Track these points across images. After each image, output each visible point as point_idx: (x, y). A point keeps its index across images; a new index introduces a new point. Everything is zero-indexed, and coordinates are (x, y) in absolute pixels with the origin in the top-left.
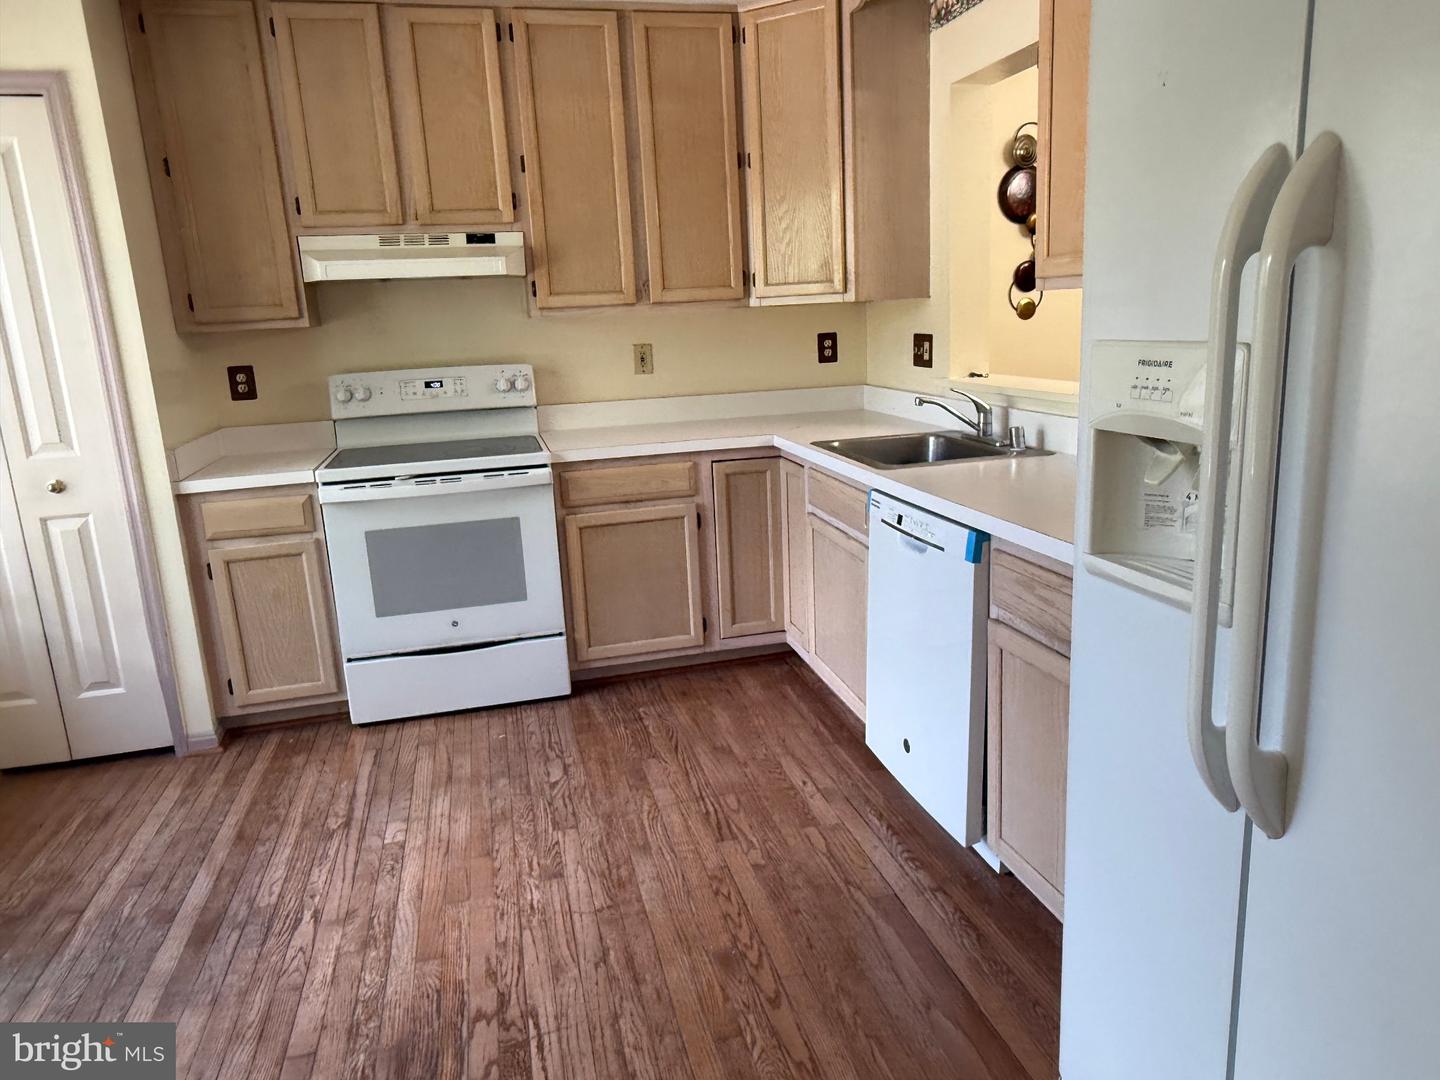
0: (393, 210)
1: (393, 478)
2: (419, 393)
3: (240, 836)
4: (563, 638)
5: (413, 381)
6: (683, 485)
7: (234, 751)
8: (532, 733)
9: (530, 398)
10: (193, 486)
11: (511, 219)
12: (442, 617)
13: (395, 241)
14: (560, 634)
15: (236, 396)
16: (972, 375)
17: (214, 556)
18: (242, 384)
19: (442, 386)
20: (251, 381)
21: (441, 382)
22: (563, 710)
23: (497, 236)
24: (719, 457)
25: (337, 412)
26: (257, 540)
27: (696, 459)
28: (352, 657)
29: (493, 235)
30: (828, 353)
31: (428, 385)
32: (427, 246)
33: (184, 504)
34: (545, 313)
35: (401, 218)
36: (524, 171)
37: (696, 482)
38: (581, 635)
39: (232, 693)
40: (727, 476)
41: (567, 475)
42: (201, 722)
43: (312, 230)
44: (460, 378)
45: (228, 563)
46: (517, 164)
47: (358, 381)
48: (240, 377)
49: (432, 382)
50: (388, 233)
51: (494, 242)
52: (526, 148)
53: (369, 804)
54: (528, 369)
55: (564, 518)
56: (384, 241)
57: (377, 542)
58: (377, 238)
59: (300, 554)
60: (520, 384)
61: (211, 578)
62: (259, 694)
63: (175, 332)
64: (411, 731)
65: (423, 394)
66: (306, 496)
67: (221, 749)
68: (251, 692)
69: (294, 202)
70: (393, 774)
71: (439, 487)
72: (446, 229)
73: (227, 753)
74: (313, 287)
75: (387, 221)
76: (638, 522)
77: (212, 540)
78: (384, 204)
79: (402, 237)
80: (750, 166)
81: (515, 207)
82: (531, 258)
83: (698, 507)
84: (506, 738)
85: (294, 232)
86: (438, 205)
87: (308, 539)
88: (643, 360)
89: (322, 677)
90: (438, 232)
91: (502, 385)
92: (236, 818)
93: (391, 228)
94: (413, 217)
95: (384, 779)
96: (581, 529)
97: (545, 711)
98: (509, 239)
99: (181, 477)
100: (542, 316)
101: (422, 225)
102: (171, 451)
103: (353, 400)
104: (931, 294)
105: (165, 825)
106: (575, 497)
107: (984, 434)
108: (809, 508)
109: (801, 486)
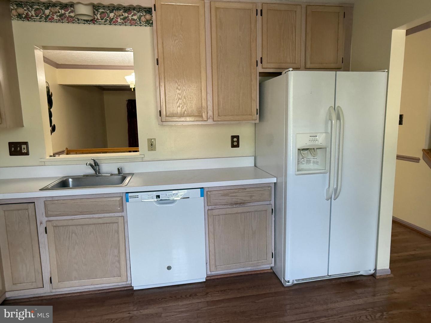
16: (51, 156)
107: (99, 173)
108: (45, 219)
109: (30, 212)
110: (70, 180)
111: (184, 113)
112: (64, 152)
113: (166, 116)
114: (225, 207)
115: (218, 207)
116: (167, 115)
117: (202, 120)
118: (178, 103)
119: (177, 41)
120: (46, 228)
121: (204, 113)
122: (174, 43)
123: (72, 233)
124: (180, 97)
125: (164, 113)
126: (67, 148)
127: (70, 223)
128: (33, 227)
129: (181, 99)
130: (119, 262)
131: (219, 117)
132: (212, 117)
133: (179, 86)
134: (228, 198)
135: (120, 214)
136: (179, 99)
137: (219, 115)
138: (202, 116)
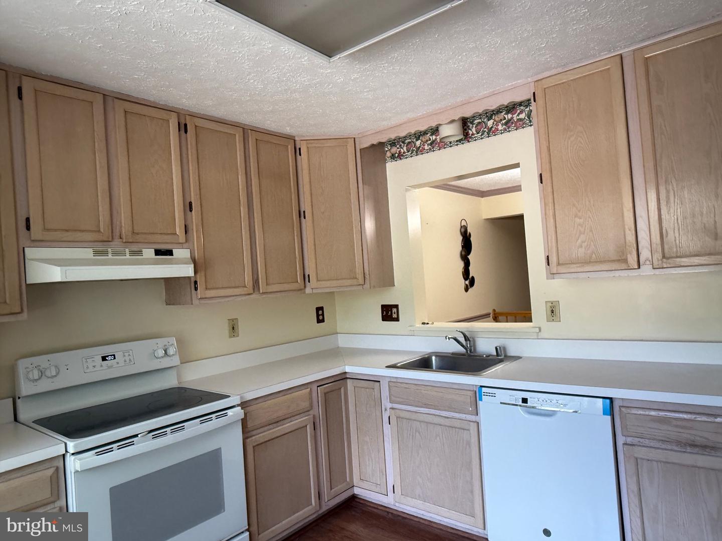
0: (105, 231)
1: (136, 436)
2: (98, 366)
4: (247, 534)
5: (92, 356)
6: (305, 405)
9: (177, 360)
11: (184, 241)
13: (105, 253)
14: (246, 531)
16: (423, 323)
19: (115, 358)
21: (114, 355)
23: (174, 251)
24: (320, 383)
25: (27, 390)
27: (309, 386)
29: (172, 251)
30: (321, 318)
31: (104, 359)
32: (128, 256)
34: (203, 302)
35: (110, 237)
36: (191, 211)
37: (312, 401)
38: (255, 529)
40: (325, 394)
43: (38, 243)
44: (127, 351)
46: (187, 207)
47: (46, 362)
49: (108, 356)
50: (101, 247)
51: (172, 255)
52: (194, 197)
54: (173, 340)
55: (245, 441)
56: (96, 253)
58: (91, 250)
60: (171, 351)
65: (101, 366)
66: (55, 468)
69: (25, 219)
72: (140, 245)
75: (101, 238)
76: (283, 435)
78: (98, 226)
79: (110, 250)
80: (305, 218)
81: (186, 233)
82: (196, 265)
83: (314, 417)
85: (22, 244)
86: (137, 230)
87: (51, 510)
88: (233, 328)
90: (135, 248)
93: (102, 244)
94: (118, 236)
96: (254, 447)
98: (181, 253)
100: (200, 303)
101: (124, 243)
103: (43, 378)
104: (395, 284)
107: (470, 352)
108: (389, 405)
109: (376, 393)
110: (434, 358)
111: (591, 257)
112: (488, 316)
113: (559, 264)
114: (663, 446)
115: (647, 442)
116: (560, 262)
117: (626, 268)
118: (579, 241)
119: (572, 139)
120: (389, 417)
121: (631, 254)
122: (568, 142)
123: (416, 431)
124: (582, 230)
125: (553, 260)
126: (494, 310)
127: (414, 416)
128: (378, 414)
129: (584, 234)
130: (472, 492)
131: (665, 260)
132: (650, 261)
133: (579, 211)
134: (670, 428)
135: (473, 418)
136: (581, 233)
137: (664, 257)
138: (625, 261)
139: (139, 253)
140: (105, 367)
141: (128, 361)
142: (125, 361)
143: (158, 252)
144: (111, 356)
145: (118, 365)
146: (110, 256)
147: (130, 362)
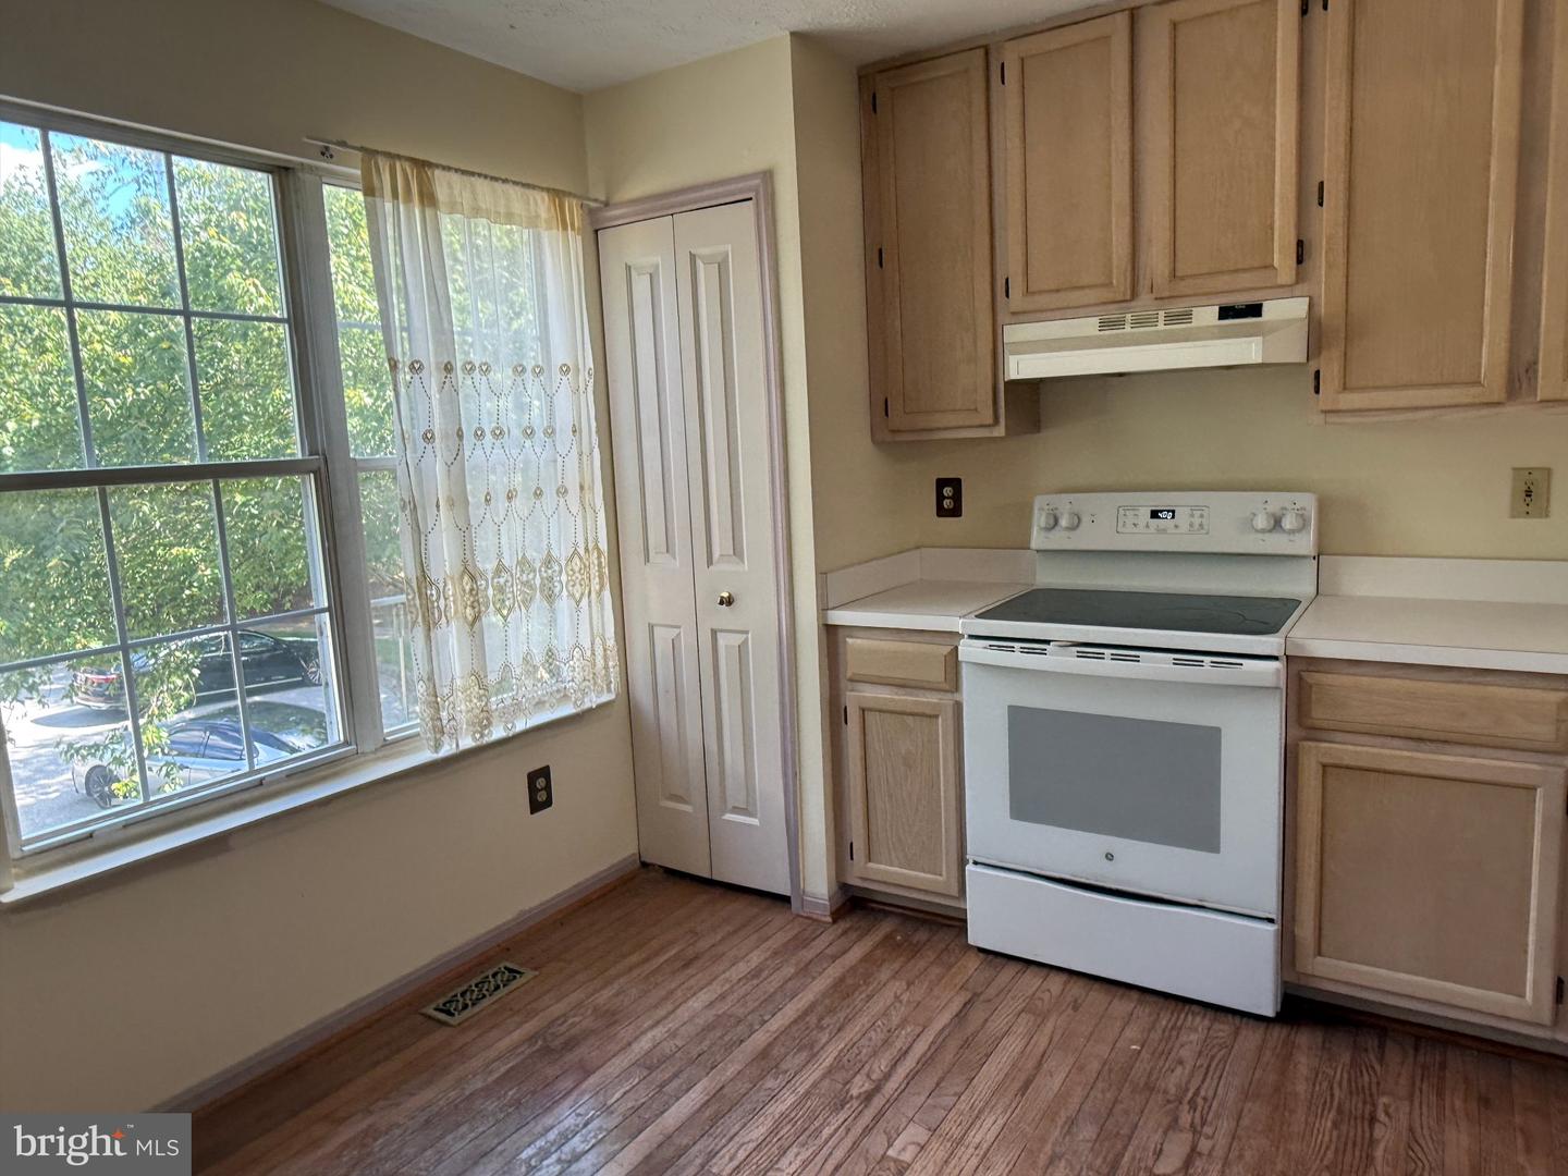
0: (1120, 280)
1: (1047, 642)
2: (1142, 524)
3: (764, 1054)
4: (1271, 928)
5: (1134, 508)
7: (843, 925)
8: (1181, 1062)
9: (1306, 544)
10: (840, 617)
11: (1292, 279)
12: (1096, 843)
13: (1119, 323)
14: (1271, 921)
15: (942, 512)
17: (853, 698)
18: (949, 498)
19: (1173, 517)
20: (957, 497)
21: (1173, 512)
22: (1251, 1037)
23: (1266, 305)
25: (1038, 540)
26: (895, 689)
28: (979, 860)
29: (1261, 305)
31: (1155, 514)
32: (1161, 326)
33: (831, 635)
34: (1334, 420)
35: (1129, 292)
36: (1321, 204)
38: (1306, 931)
39: (852, 858)
41: (1313, 678)
42: (818, 884)
43: (1020, 316)
44: (1199, 508)
45: (863, 710)
46: (1310, 194)
47: (1064, 503)
48: (947, 491)
49: (1161, 511)
50: (1113, 312)
51: (1260, 315)
52: (1329, 168)
53: (911, 1077)
54: (1308, 502)
55: (1297, 745)
56: (1104, 325)
57: (1021, 720)
58: (1096, 321)
59: (936, 716)
60: (1288, 523)
61: (846, 723)
62: (879, 871)
63: (869, 440)
64: (1031, 981)
65: (1147, 526)
66: (949, 648)
67: (829, 919)
68: (871, 865)
69: (1004, 281)
70: (966, 1044)
71: (1107, 666)
72: (1194, 301)
73: (835, 926)
74: (1015, 386)
75: (1111, 297)
77: (851, 680)
78: (1110, 275)
79: (1128, 316)
81: (1300, 260)
82: (1317, 335)
84: (1140, 1052)
85: (1000, 318)
86: (1181, 271)
87: (947, 700)
88: (1530, 495)
89: (944, 873)
90: (1177, 307)
91: (1261, 522)
92: (780, 1022)
93: (1116, 306)
94: (1147, 288)
95: (953, 1045)
96: (1324, 766)
97: (1223, 1029)
98: (1285, 310)
99: (831, 605)
100: (1326, 423)
101: (1156, 299)
102: (822, 575)
103: (1057, 528)
105: (722, 997)
106: (1319, 714)
139: (1186, 316)
140: (1152, 530)
141: (1197, 526)
142: (1191, 525)
143: (1226, 312)
144: (1168, 511)
145: (1177, 531)
146: (1128, 329)
147: (1198, 530)
